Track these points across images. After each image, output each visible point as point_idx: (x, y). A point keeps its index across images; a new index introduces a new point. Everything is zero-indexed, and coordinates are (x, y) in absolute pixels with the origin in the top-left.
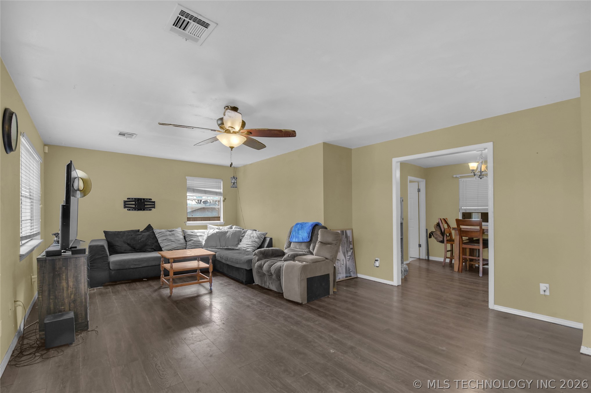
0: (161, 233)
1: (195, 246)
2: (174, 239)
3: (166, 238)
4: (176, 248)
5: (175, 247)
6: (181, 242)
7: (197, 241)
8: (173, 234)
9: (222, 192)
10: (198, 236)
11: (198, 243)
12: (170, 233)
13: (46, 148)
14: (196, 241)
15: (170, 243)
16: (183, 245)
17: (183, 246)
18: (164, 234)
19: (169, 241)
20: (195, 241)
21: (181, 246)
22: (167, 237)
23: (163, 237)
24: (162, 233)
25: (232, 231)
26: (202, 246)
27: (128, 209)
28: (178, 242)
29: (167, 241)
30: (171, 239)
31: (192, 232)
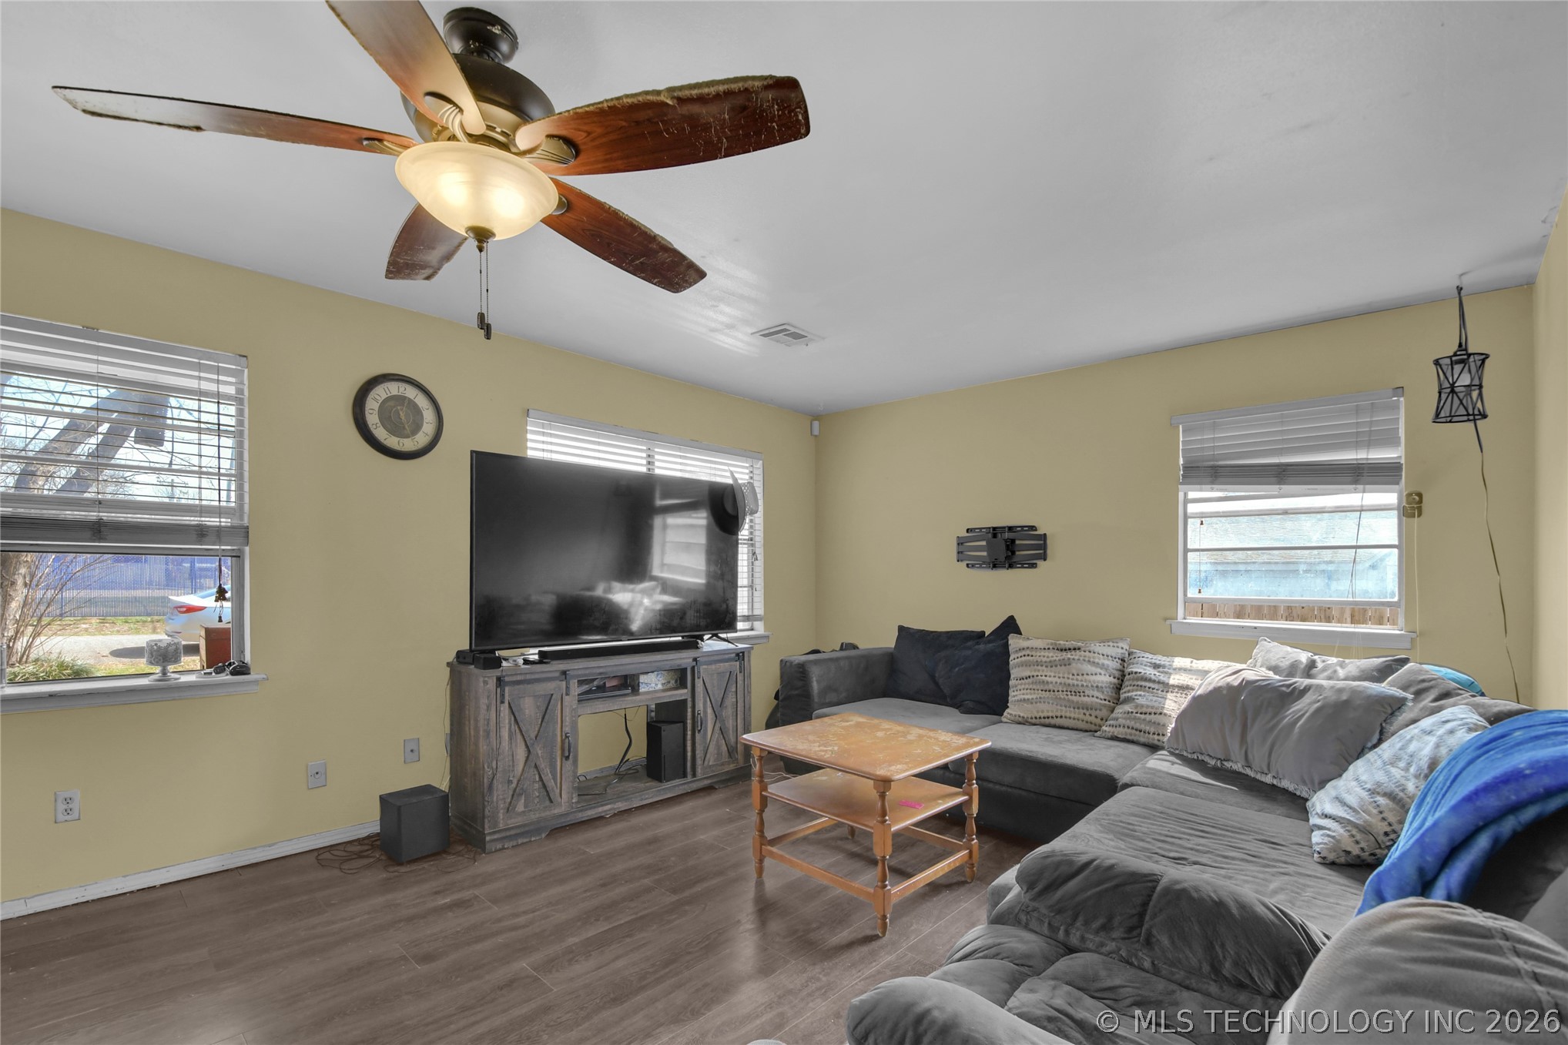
0: (1024, 653)
1: (1129, 731)
2: (1059, 681)
3: (1035, 674)
4: (1047, 721)
5: (1050, 714)
6: (1086, 699)
7: (1149, 710)
8: (1066, 663)
9: (1403, 461)
10: (1167, 687)
11: (1148, 717)
12: (1057, 656)
13: (816, 424)
14: (1144, 710)
15: (1034, 697)
16: (1094, 713)
17: (1090, 719)
18: (1030, 658)
19: (1034, 687)
20: (1142, 706)
21: (1081, 716)
22: (1035, 671)
23: (1024, 668)
24: (1028, 652)
25: (1327, 693)
26: (1161, 738)
27: (968, 565)
28: (1074, 698)
29: (1031, 686)
30: (1047, 678)
31: (1156, 666)
